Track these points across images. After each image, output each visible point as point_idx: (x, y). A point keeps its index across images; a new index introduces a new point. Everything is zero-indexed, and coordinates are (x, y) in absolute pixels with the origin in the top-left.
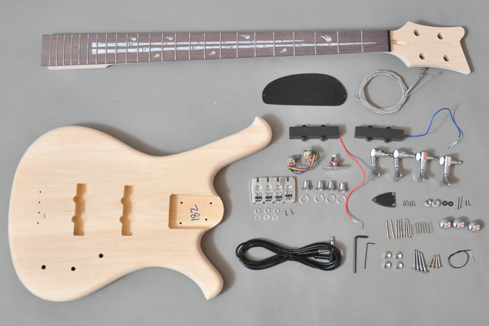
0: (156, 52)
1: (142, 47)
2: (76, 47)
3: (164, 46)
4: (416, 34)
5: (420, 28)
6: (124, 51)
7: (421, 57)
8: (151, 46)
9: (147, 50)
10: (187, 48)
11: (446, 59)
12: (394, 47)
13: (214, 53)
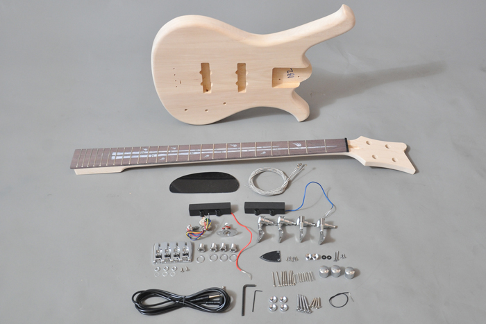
0: (162, 157)
1: (152, 154)
2: (100, 156)
3: (169, 153)
4: (368, 143)
5: (371, 141)
6: (137, 157)
7: (374, 157)
8: (159, 153)
9: (155, 155)
10: (187, 154)
11: (393, 160)
12: (350, 149)
13: (208, 156)
